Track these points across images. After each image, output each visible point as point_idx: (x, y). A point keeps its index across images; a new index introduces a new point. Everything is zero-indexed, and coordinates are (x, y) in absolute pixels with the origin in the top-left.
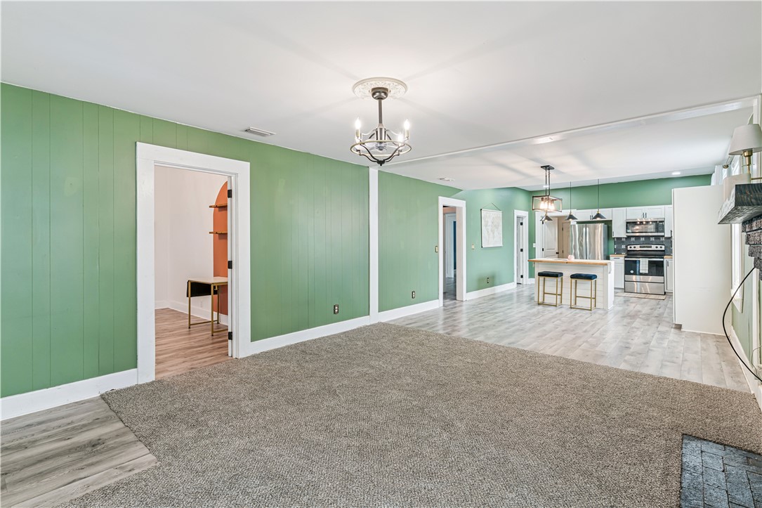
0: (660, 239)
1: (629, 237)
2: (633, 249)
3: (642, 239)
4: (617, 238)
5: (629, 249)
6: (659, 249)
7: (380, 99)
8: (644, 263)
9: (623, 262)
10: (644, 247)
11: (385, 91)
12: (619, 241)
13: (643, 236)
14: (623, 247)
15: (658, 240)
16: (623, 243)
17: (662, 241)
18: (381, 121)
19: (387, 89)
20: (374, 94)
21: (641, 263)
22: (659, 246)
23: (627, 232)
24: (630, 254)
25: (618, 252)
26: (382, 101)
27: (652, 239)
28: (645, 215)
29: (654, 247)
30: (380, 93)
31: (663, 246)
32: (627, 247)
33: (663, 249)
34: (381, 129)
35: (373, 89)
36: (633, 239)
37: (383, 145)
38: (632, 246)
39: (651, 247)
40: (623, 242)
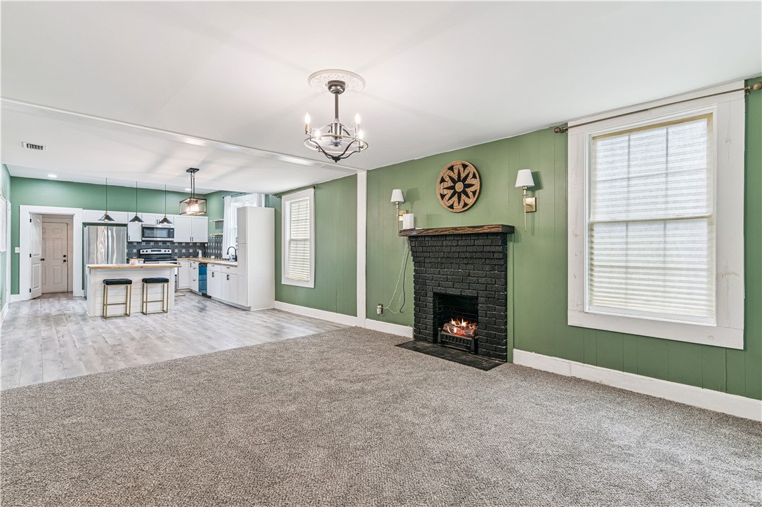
1: (142, 241)
2: (145, 253)
3: (153, 244)
4: (132, 242)
5: (141, 253)
6: (167, 252)
7: (337, 92)
10: (155, 251)
11: (342, 84)
12: (131, 245)
13: (152, 241)
14: (135, 251)
15: (165, 245)
16: (135, 247)
18: (337, 116)
19: (344, 83)
20: (330, 88)
22: (167, 250)
23: (142, 237)
26: (339, 95)
27: (160, 244)
29: (163, 251)
30: (337, 87)
31: (170, 250)
32: (139, 251)
33: (170, 252)
34: (336, 124)
35: (329, 82)
36: (145, 243)
37: (338, 140)
38: (145, 250)
39: (160, 251)
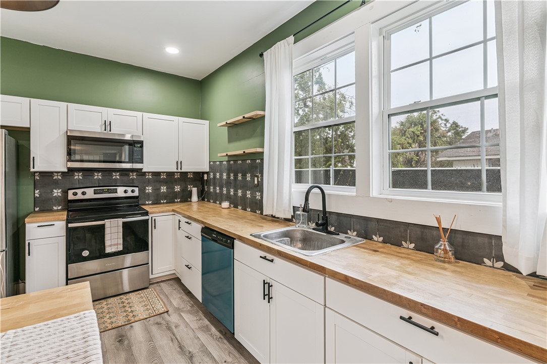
0: (128, 175)
1: (71, 171)
2: (80, 196)
3: (98, 176)
4: (42, 174)
5: (71, 196)
6: (129, 194)
8: (114, 230)
9: (64, 233)
10: (103, 192)
12: (47, 181)
14: (57, 193)
15: (125, 178)
16: (56, 184)
17: (133, 179)
21: (107, 231)
22: (130, 189)
23: (70, 160)
24: (75, 210)
25: (44, 206)
27: (116, 176)
28: (107, 125)
29: (121, 192)
31: (136, 189)
32: (65, 193)
33: (136, 194)
36: (78, 176)
38: (79, 191)
39: (116, 191)
40: (57, 181)
